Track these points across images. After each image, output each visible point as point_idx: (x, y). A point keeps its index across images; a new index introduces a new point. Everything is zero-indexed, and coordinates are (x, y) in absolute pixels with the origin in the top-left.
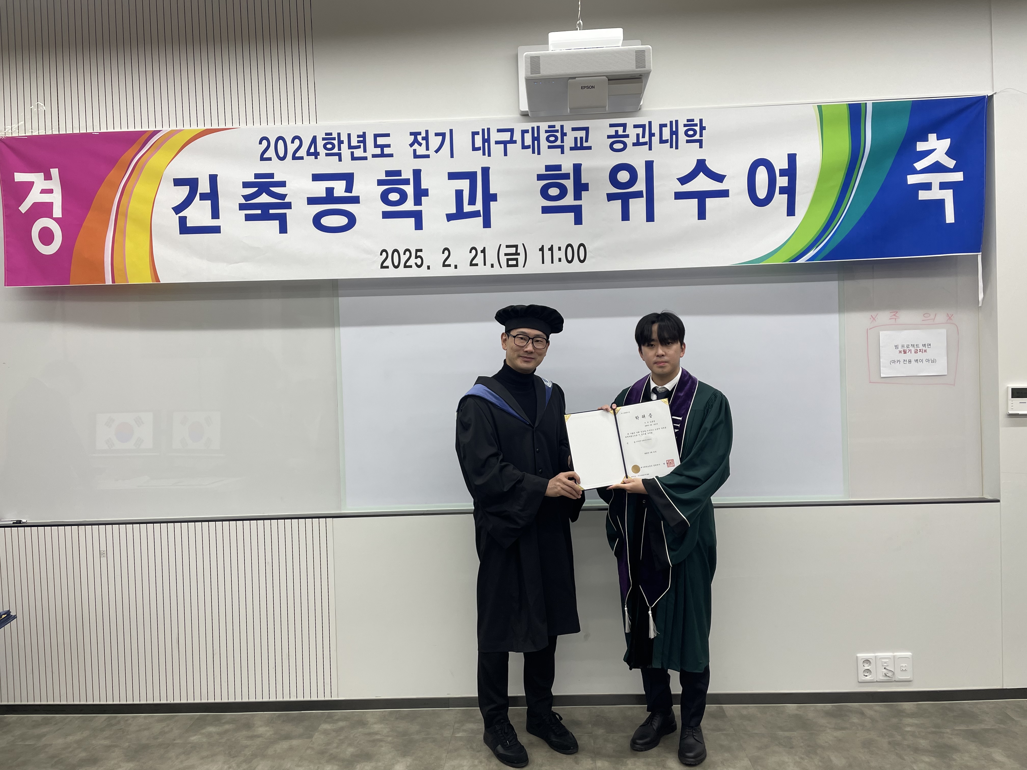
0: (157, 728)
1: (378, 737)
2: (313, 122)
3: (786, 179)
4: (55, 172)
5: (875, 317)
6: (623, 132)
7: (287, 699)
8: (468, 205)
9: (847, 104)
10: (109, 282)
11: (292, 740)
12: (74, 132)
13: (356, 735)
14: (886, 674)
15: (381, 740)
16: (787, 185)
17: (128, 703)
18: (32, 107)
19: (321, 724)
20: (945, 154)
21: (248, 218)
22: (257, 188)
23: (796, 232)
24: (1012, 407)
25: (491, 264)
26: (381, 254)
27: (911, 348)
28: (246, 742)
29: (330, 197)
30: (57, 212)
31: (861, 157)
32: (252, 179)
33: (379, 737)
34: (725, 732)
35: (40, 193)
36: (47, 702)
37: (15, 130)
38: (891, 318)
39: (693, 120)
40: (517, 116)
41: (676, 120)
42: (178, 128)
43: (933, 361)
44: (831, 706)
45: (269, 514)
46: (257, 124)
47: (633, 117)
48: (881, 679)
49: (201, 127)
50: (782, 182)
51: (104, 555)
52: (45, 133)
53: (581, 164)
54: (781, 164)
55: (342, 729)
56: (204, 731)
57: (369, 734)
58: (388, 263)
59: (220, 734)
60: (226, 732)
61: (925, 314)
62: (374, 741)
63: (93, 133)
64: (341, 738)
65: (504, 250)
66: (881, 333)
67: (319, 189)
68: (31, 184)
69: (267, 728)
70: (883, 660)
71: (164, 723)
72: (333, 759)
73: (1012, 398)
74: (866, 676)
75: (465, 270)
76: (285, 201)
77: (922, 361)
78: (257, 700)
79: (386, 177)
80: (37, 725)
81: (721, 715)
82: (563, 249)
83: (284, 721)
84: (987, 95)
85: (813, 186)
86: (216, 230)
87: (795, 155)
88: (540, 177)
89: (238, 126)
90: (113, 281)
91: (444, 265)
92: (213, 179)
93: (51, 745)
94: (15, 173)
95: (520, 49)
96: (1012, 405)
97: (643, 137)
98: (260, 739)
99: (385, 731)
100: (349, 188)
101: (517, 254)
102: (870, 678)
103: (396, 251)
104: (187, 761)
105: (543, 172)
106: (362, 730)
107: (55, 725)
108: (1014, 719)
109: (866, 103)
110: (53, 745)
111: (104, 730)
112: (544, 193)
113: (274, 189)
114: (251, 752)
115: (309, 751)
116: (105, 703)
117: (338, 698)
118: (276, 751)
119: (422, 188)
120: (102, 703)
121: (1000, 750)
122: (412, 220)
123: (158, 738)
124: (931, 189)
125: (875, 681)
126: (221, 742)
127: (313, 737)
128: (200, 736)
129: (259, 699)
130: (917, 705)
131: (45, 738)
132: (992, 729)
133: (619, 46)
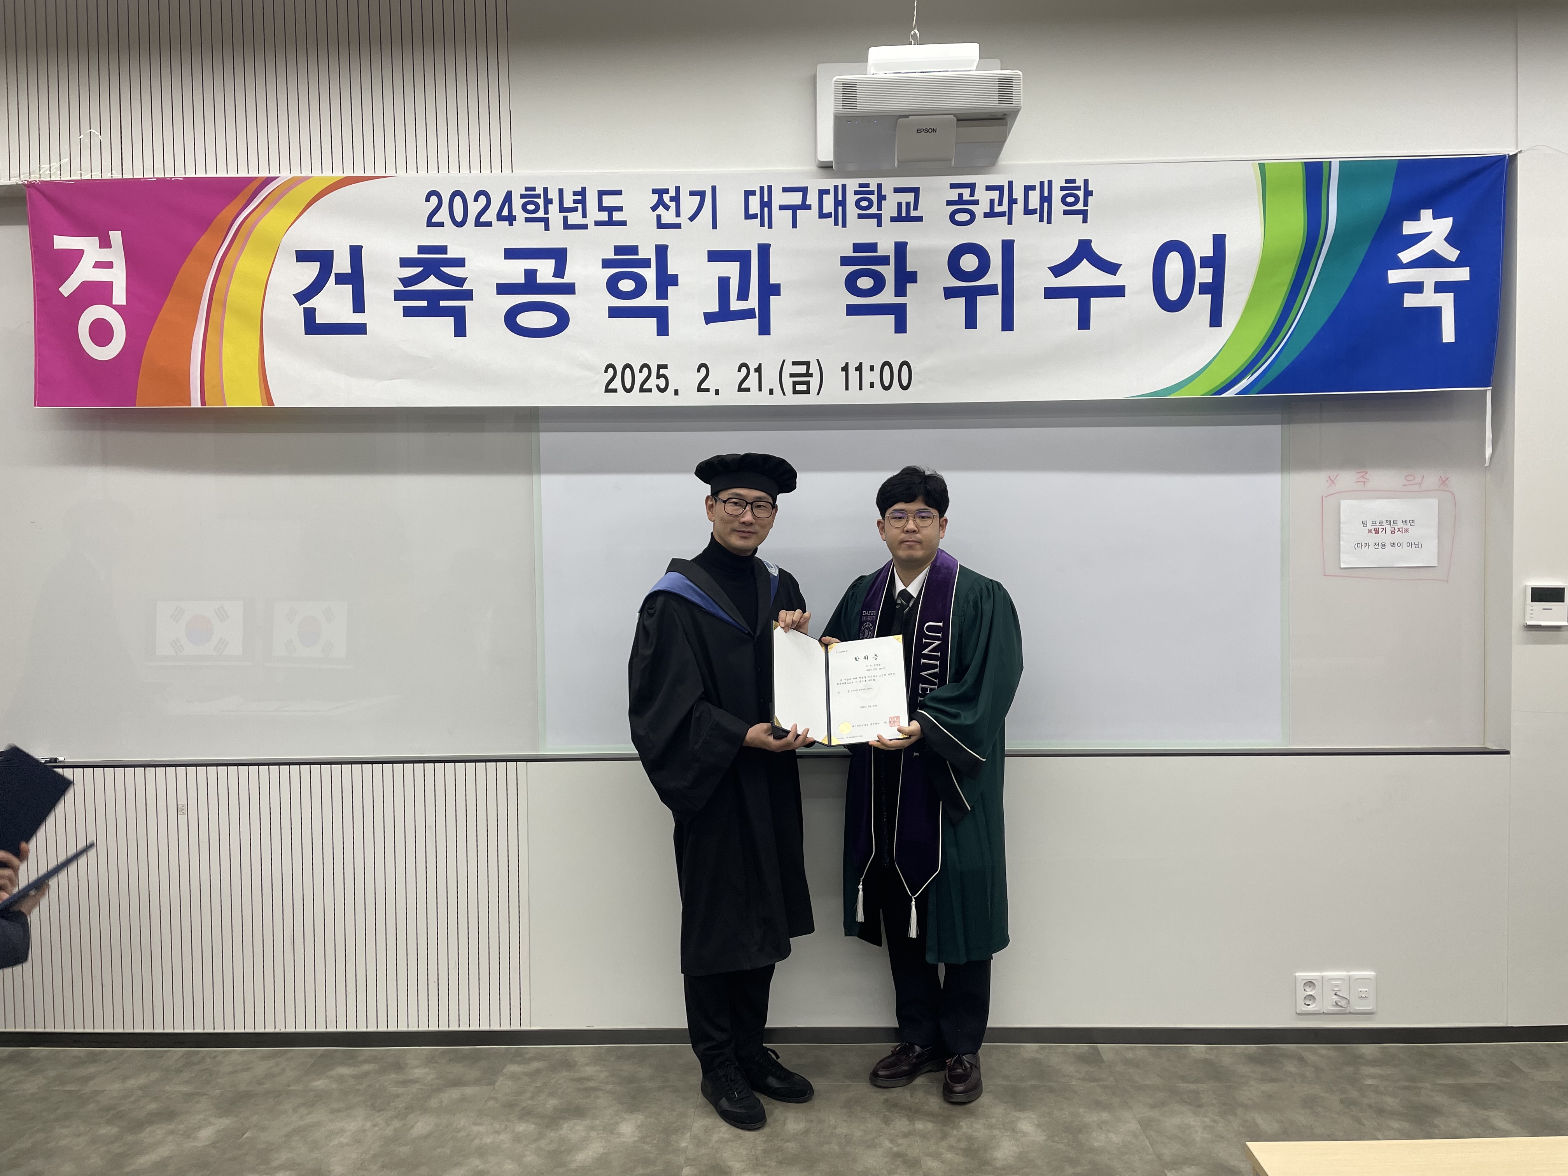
0: (261, 1068)
1: (592, 1084)
2: (507, 170)
3: (1210, 271)
4: (116, 236)
5: (1334, 478)
6: (970, 197)
7: (454, 1027)
8: (737, 300)
9: (1302, 162)
10: (196, 403)
11: (465, 1088)
12: (145, 177)
13: (559, 1081)
14: (1337, 1002)
15: (596, 1089)
16: (1211, 281)
17: (217, 1031)
18: (82, 136)
19: (506, 1065)
20: (1445, 239)
21: (408, 312)
22: (422, 268)
23: (1224, 348)
24: (1532, 616)
25: (770, 389)
26: (606, 371)
27: (1385, 525)
29: (531, 283)
30: (119, 296)
31: (1321, 242)
32: (414, 254)
33: (594, 1085)
34: (1101, 1083)
35: (93, 268)
36: (94, 1029)
37: (55, 170)
38: (1358, 480)
39: (1074, 181)
40: (813, 168)
41: (1048, 181)
42: (303, 174)
43: (1418, 546)
44: (1256, 1048)
45: (430, 755)
46: (422, 171)
47: (987, 174)
48: (1332, 1010)
49: (339, 174)
50: (1204, 275)
51: (183, 811)
52: (102, 177)
53: (906, 243)
54: (1202, 249)
55: (538, 1071)
56: (332, 1073)
57: (579, 1080)
58: (616, 384)
59: (358, 1078)
60: (366, 1074)
62: (586, 1089)
63: (173, 179)
64: (538, 1085)
65: (789, 369)
66: (1341, 501)
67: (515, 271)
68: (79, 253)
69: (427, 1070)
70: (1333, 982)
71: (270, 1062)
72: (526, 1114)
73: (1532, 601)
74: (1308, 1005)
75: (731, 398)
76: (464, 288)
77: (1400, 545)
78: (410, 1029)
79: (615, 255)
80: (81, 1062)
81: (1096, 1059)
82: (877, 369)
83: (450, 1060)
85: (1248, 282)
86: (360, 329)
87: (1223, 237)
88: (845, 261)
89: (393, 173)
90: (203, 402)
91: (700, 390)
92: (356, 253)
93: (103, 1091)
94: (54, 236)
95: (820, 67)
96: (1532, 612)
97: (1000, 204)
98: (417, 1086)
99: (603, 1075)
100: (559, 272)
101: (809, 375)
102: (1313, 1008)
103: (628, 366)
104: (310, 1116)
105: (850, 253)
106: (569, 1074)
107: (106, 1062)
108: (1523, 1071)
109: (1330, 162)
110: (106, 1092)
111: (181, 1071)
112: (851, 284)
113: (447, 270)
114: (404, 1104)
115: (491, 1103)
116: (181, 1031)
117: (531, 1027)
118: (441, 1102)
119: (669, 273)
120: (177, 1031)
121: (1503, 1114)
122: (652, 322)
123: (263, 1083)
124: (1422, 292)
125: (1322, 1012)
126: (358, 1090)
127: (495, 1084)
128: (327, 1081)
129: (413, 1028)
130: (1382, 1048)
131: (94, 1081)
132: (1490, 1084)
133: (973, 71)
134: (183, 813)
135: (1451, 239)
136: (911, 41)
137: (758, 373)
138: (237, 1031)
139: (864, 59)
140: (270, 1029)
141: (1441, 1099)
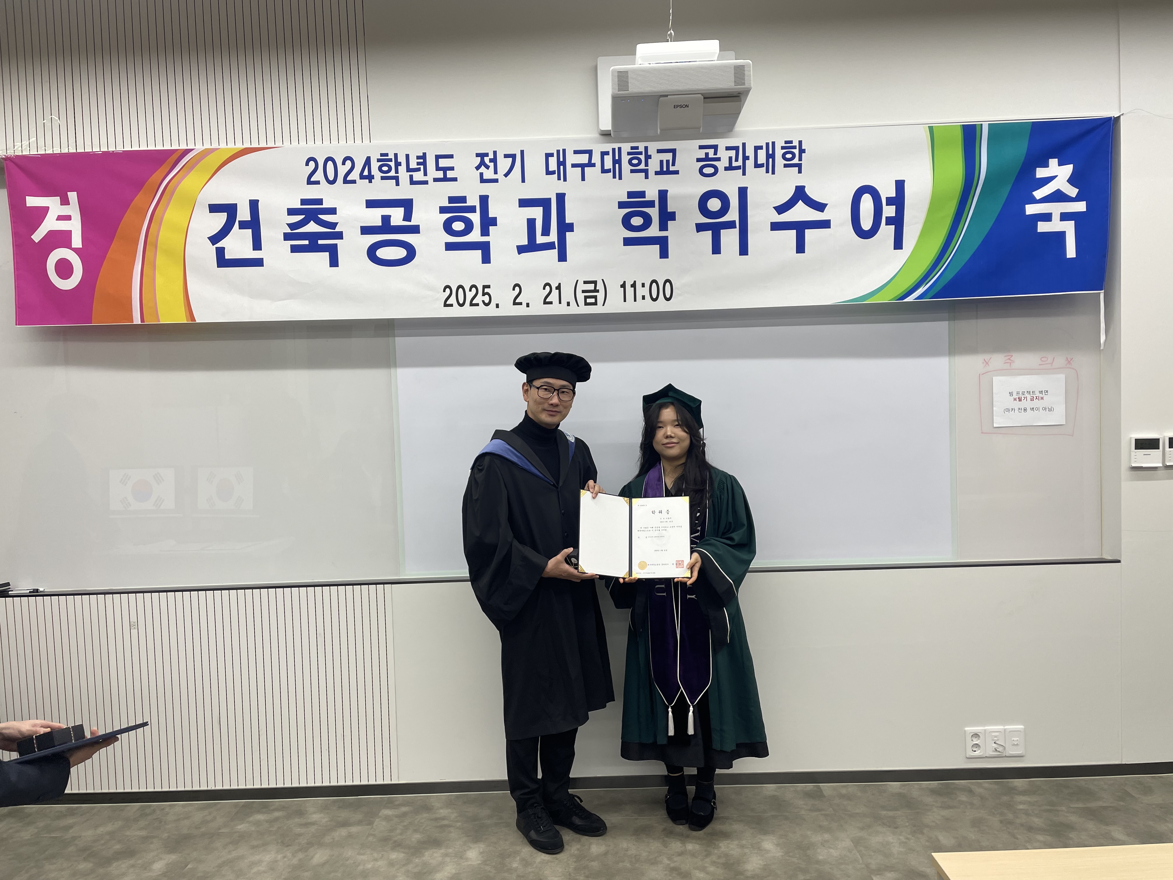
0: (198, 817)
1: (445, 822)
2: (366, 141)
3: (893, 208)
4: (73, 196)
5: (988, 359)
6: (714, 155)
7: (342, 783)
8: (541, 236)
9: (960, 125)
10: (137, 320)
11: (350, 827)
12: (93, 151)
13: (421, 821)
14: (996, 749)
15: (449, 826)
16: (895, 216)
17: (164, 790)
18: (44, 122)
19: (381, 810)
20: (1067, 181)
21: (295, 249)
22: (304, 216)
23: (904, 266)
24: (1135, 460)
25: (567, 302)
26: (444, 291)
27: (1026, 395)
28: (300, 829)
29: (386, 226)
30: (77, 241)
31: (976, 184)
32: (299, 206)
33: (447, 823)
34: (823, 812)
35: (56, 220)
37: (25, 147)
38: (1006, 362)
39: (791, 142)
40: (596, 135)
41: (772, 142)
42: (213, 147)
43: (1050, 410)
44: (936, 784)
45: (319, 581)
46: (303, 143)
47: (726, 138)
48: (992, 755)
49: (239, 146)
50: (889, 211)
51: (134, 627)
52: (61, 151)
53: (667, 191)
54: (887, 191)
55: (405, 814)
56: (251, 819)
57: (436, 819)
58: (452, 300)
59: (271, 822)
60: (277, 819)
61: (1042, 358)
62: (442, 827)
63: (115, 152)
64: (405, 824)
65: (581, 287)
66: (994, 377)
67: (374, 217)
68: (46, 210)
69: (322, 815)
70: (993, 734)
71: (206, 811)
72: (397, 846)
73: (1135, 449)
74: (975, 751)
75: (538, 309)
76: (336, 230)
77: (1038, 409)
78: (309, 785)
79: (449, 204)
80: (61, 816)
81: (819, 795)
82: (647, 286)
83: (340, 807)
84: (1114, 116)
85: (922, 216)
86: (258, 263)
87: (903, 182)
88: (622, 205)
89: (281, 145)
90: (142, 320)
91: (515, 303)
92: (254, 205)
93: (80, 837)
94: (27, 197)
96: (1135, 457)
97: (737, 160)
98: (315, 827)
99: (453, 816)
100: (408, 217)
101: (596, 290)
102: (979, 753)
103: (460, 286)
104: (235, 851)
105: (625, 199)
106: (427, 815)
107: (81, 815)
108: (1134, 797)
109: (982, 125)
110: (82, 837)
111: (138, 821)
112: (626, 222)
113: (323, 217)
114: (306, 841)
115: (371, 839)
116: (137, 790)
117: (399, 781)
118: (333, 839)
119: (490, 216)
120: (134, 790)
121: (1120, 829)
122: (479, 253)
123: (200, 828)
124: (1051, 221)
125: (985, 756)
126: (271, 831)
127: (373, 823)
128: (247, 825)
129: (311, 784)
130: (1029, 781)
131: (73, 830)
132: (1111, 807)
133: (715, 61)
134: (134, 628)
135: (1072, 181)
136: (668, 39)
137: (558, 290)
138: (179, 789)
139: (634, 53)
140: (204, 788)
141: (1073, 818)
